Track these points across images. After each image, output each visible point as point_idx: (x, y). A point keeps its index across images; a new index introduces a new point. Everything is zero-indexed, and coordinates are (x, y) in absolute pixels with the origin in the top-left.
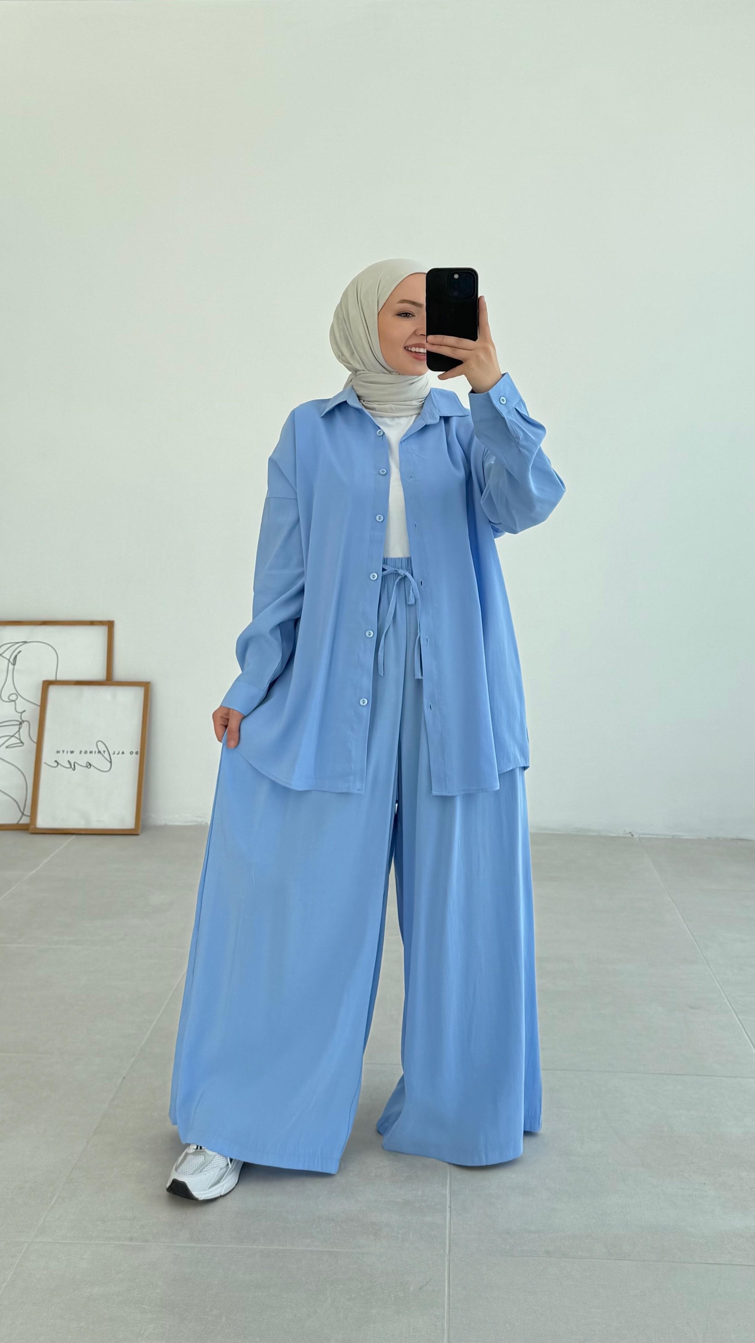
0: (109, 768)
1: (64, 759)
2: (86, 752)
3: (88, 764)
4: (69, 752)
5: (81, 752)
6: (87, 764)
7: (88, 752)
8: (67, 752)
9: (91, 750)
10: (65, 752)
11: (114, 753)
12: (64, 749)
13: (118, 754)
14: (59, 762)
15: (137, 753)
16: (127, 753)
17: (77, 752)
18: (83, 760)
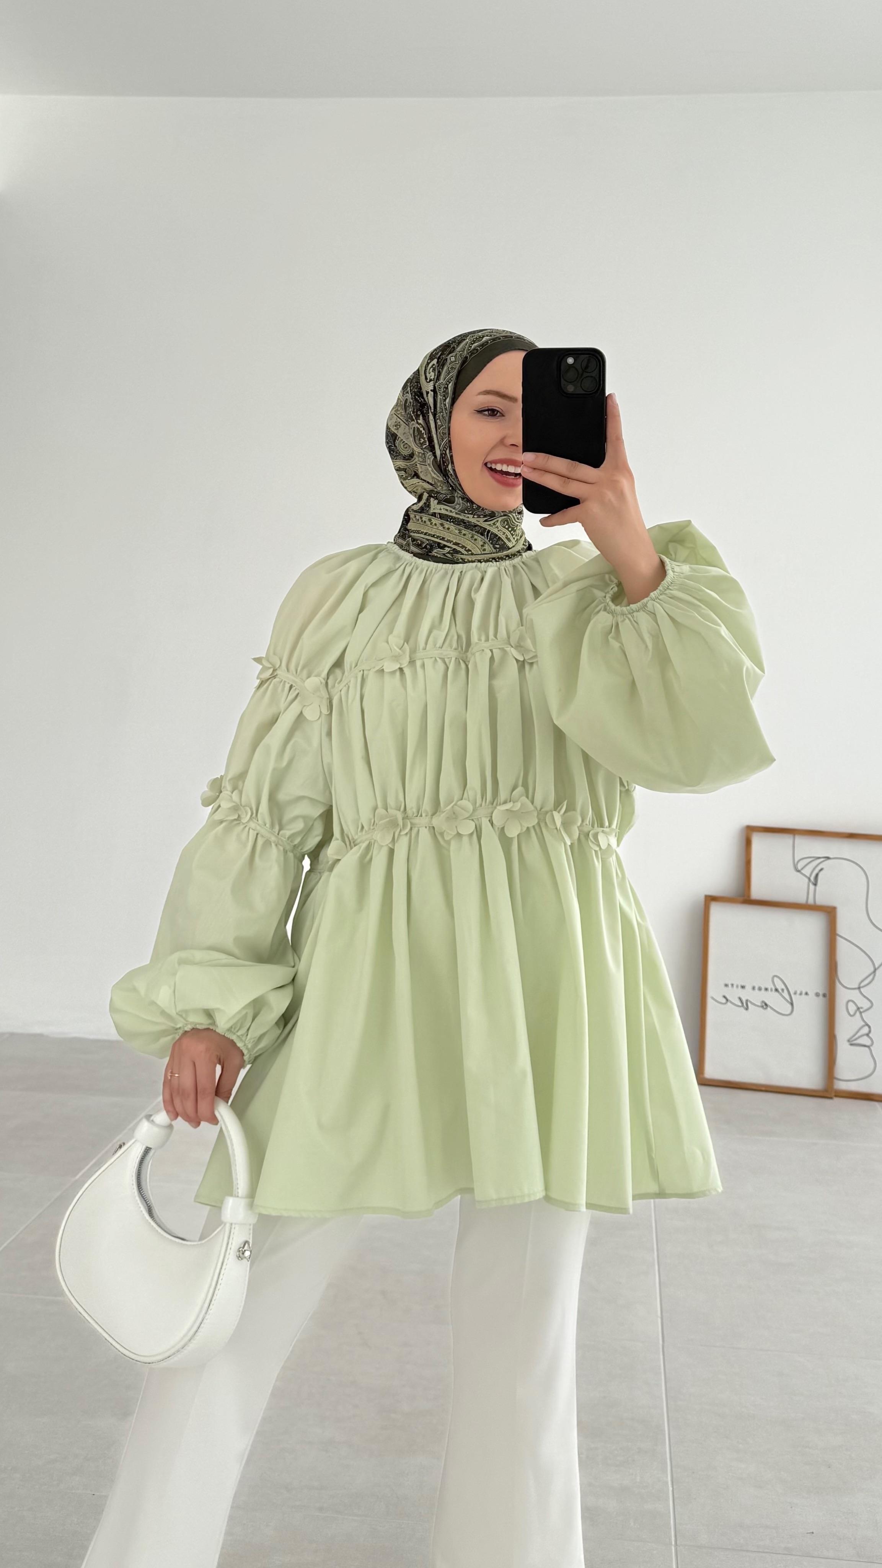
0: (788, 1012)
1: (734, 995)
2: (760, 989)
3: (764, 1004)
4: (739, 987)
5: (754, 988)
6: (761, 1004)
7: (763, 989)
8: (737, 986)
9: (767, 987)
10: (735, 986)
11: (795, 993)
12: (733, 983)
13: (801, 994)
14: (728, 997)
15: (824, 995)
16: (812, 994)
17: (749, 988)
18: (757, 997)
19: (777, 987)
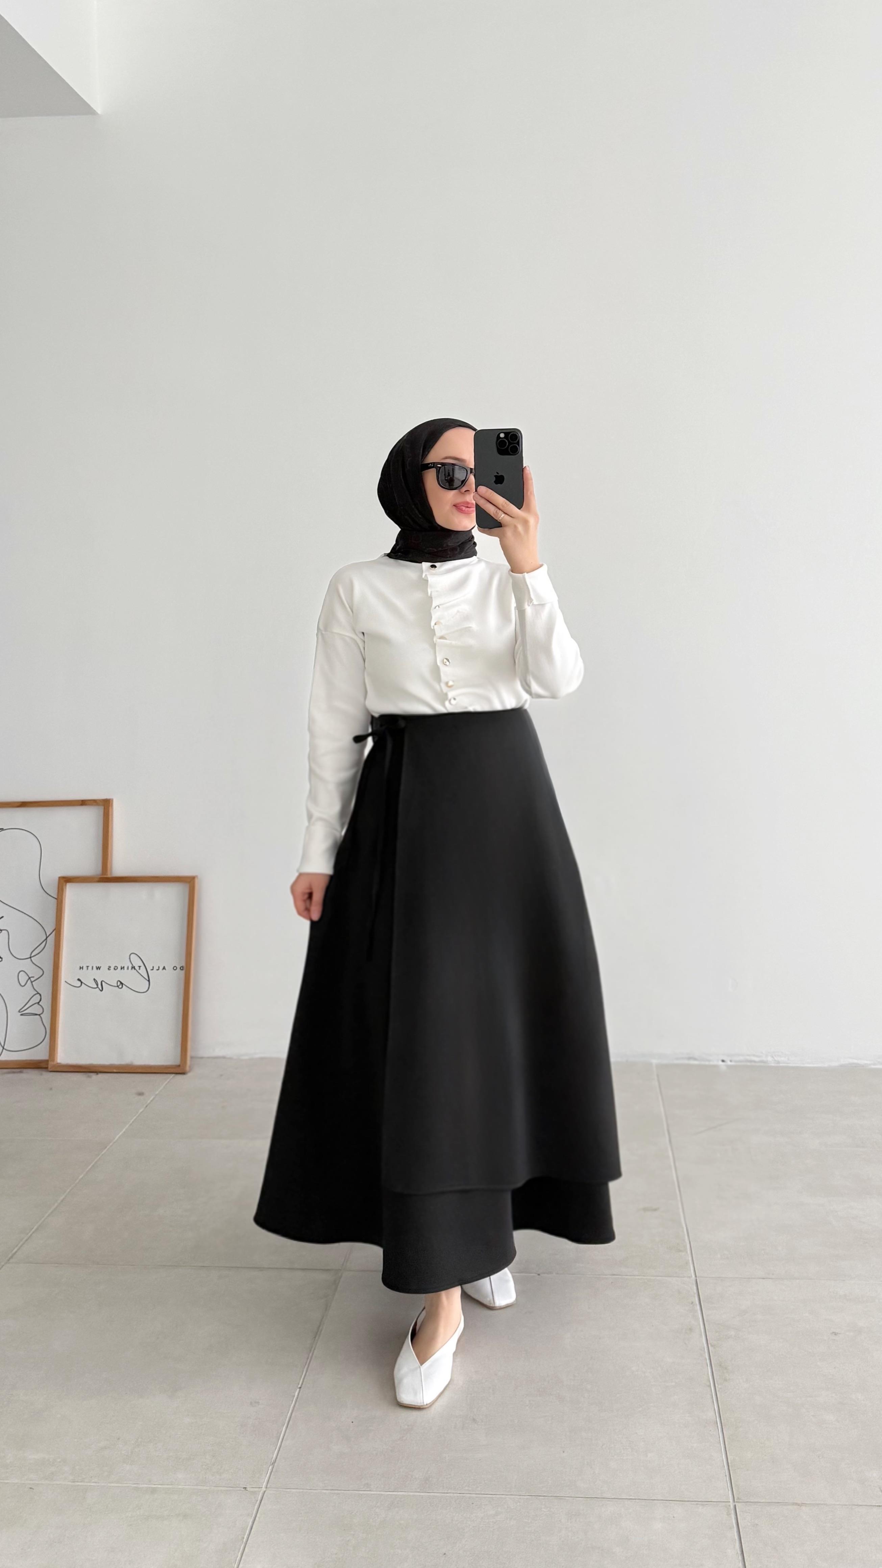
0: (146, 988)
1: (88, 977)
2: (116, 968)
3: (119, 983)
4: (95, 968)
5: (109, 968)
6: (117, 983)
7: (119, 968)
8: (93, 968)
9: (123, 965)
10: (90, 968)
11: (152, 969)
12: (88, 966)
13: (158, 969)
14: (82, 981)
15: (182, 968)
16: (169, 968)
17: (104, 968)
18: (112, 978)
19: (134, 965)
